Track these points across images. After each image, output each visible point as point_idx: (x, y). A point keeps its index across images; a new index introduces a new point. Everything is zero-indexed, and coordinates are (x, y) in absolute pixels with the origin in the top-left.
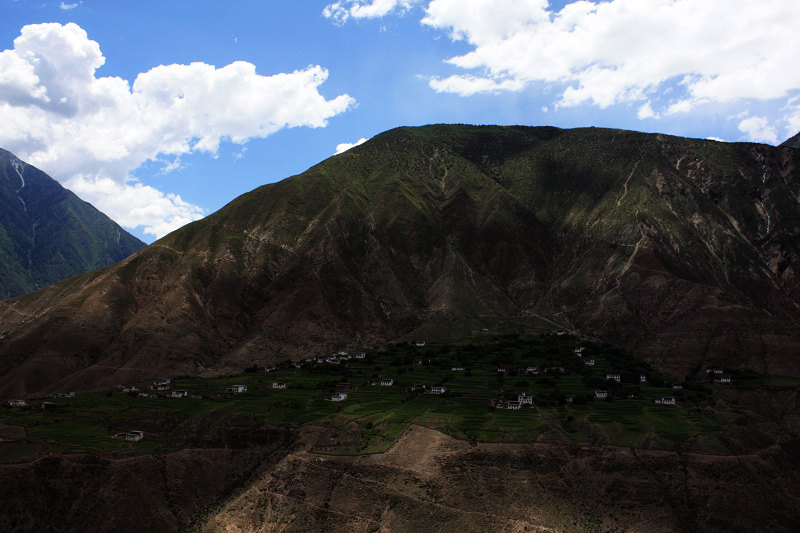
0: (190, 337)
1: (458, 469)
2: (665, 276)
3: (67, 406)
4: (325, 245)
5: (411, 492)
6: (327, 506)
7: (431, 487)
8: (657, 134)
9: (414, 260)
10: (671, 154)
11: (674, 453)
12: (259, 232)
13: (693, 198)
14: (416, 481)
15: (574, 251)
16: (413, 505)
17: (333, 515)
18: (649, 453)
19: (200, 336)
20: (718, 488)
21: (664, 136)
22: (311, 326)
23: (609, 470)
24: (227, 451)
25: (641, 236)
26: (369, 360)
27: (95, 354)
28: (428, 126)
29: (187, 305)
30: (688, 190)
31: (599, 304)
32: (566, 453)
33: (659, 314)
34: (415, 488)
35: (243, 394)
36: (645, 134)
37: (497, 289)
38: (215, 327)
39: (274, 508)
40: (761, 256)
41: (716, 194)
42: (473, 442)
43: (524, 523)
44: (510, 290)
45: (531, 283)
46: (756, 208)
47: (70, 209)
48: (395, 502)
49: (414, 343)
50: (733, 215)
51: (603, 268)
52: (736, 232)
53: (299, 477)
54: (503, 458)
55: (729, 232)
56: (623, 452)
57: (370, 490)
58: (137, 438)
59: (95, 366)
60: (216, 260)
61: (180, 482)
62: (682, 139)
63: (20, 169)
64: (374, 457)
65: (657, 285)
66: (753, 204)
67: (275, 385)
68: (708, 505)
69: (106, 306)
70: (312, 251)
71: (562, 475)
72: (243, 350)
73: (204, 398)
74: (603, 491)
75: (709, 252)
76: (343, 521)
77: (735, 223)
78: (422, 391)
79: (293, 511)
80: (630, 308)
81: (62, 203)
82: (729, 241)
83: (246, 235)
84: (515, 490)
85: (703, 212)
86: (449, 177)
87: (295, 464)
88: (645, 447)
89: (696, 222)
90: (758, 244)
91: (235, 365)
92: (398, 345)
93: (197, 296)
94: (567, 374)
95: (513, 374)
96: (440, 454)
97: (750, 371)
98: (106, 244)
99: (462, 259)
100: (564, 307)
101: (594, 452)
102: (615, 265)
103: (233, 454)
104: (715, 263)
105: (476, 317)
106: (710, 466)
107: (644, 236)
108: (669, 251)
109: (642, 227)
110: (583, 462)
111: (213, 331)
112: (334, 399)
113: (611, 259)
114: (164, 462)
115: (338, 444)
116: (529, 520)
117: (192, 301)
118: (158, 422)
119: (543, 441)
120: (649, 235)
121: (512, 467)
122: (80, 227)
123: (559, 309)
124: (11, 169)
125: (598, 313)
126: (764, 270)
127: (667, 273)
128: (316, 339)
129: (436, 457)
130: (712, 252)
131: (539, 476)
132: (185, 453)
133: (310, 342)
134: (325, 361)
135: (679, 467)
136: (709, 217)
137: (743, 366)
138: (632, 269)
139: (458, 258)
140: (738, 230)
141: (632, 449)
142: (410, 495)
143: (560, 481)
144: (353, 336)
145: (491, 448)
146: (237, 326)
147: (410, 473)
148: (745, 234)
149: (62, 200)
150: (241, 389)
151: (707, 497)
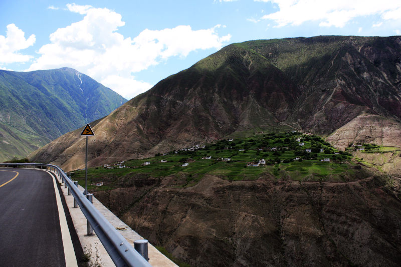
0: (136, 143)
1: (221, 192)
2: (345, 103)
3: (79, 173)
4: (195, 99)
5: (200, 202)
6: (167, 208)
7: (209, 200)
8: (350, 36)
9: (235, 103)
10: (356, 45)
11: (318, 183)
12: (168, 96)
13: (364, 65)
14: (203, 197)
15: (307, 94)
16: (199, 207)
17: (168, 212)
18: (306, 183)
19: (141, 142)
20: (333, 197)
21: (354, 37)
22: (186, 135)
23: (288, 191)
24: (134, 188)
25: (336, 86)
26: (207, 148)
27: (99, 152)
28: (245, 42)
29: (136, 130)
30: (363, 62)
31: (313, 117)
32: (271, 184)
33: (340, 120)
34: (202, 200)
35: (148, 165)
36: (345, 37)
37: (270, 114)
38: (148, 138)
39: (147, 210)
40: (397, 90)
41: (377, 63)
42: (231, 181)
43: (245, 213)
44: (276, 114)
45: (286, 110)
46: (396, 68)
47: (101, 91)
48: (193, 206)
49: (228, 140)
50: (385, 72)
51: (318, 101)
52: (385, 80)
53: (157, 198)
54: (242, 187)
55: (381, 80)
56: (295, 183)
57: (185, 202)
58: (101, 185)
59: (99, 157)
60: (149, 110)
61: (114, 201)
62: (363, 37)
63: (80, 76)
64: (188, 188)
65: (340, 107)
66: (395, 65)
67: (162, 161)
68: (328, 204)
69: (104, 132)
70: (189, 102)
71: (267, 194)
72: (157, 147)
73: (131, 168)
74: (284, 200)
75: (370, 90)
76: (172, 214)
77: (385, 75)
78: (221, 160)
79: (153, 211)
80: (327, 119)
81: (97, 89)
82: (380, 84)
83: (162, 98)
84: (245, 200)
85: (369, 71)
86: (252, 64)
87: (156, 193)
88: (305, 180)
89: (365, 76)
90: (396, 84)
91: (153, 153)
92: (222, 141)
93: (141, 126)
94: (289, 150)
95: (264, 151)
96: (215, 186)
97: (374, 145)
98: (117, 105)
99: (255, 101)
100: (299, 120)
101: (283, 183)
102: (324, 99)
103: (137, 190)
104: (372, 95)
105: (259, 127)
106: (332, 188)
107: (338, 85)
108: (350, 91)
109: (338, 81)
110: (278, 188)
111: (147, 140)
112: (183, 166)
113: (322, 97)
114: (110, 194)
115: (176, 184)
116: (247, 212)
117: (138, 128)
118: (109, 178)
119: (261, 180)
120: (341, 84)
121: (245, 191)
122: (105, 98)
123: (296, 120)
124: (76, 76)
125: (313, 122)
126: (396, 97)
127: (345, 102)
128: (188, 141)
129: (213, 188)
130: (372, 90)
131: (257, 194)
132: (118, 190)
133: (185, 142)
134: (188, 150)
135: (320, 188)
136: (372, 74)
137: (372, 142)
138: (331, 101)
139: (253, 101)
140: (386, 78)
141: (300, 181)
142: (199, 203)
143: (266, 196)
144: (204, 138)
145: (237, 183)
146: (157, 137)
147: (201, 194)
148: (390, 80)
149: (98, 87)
150: (147, 163)
151: (328, 201)
